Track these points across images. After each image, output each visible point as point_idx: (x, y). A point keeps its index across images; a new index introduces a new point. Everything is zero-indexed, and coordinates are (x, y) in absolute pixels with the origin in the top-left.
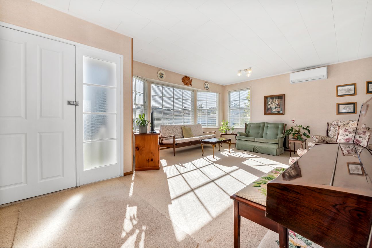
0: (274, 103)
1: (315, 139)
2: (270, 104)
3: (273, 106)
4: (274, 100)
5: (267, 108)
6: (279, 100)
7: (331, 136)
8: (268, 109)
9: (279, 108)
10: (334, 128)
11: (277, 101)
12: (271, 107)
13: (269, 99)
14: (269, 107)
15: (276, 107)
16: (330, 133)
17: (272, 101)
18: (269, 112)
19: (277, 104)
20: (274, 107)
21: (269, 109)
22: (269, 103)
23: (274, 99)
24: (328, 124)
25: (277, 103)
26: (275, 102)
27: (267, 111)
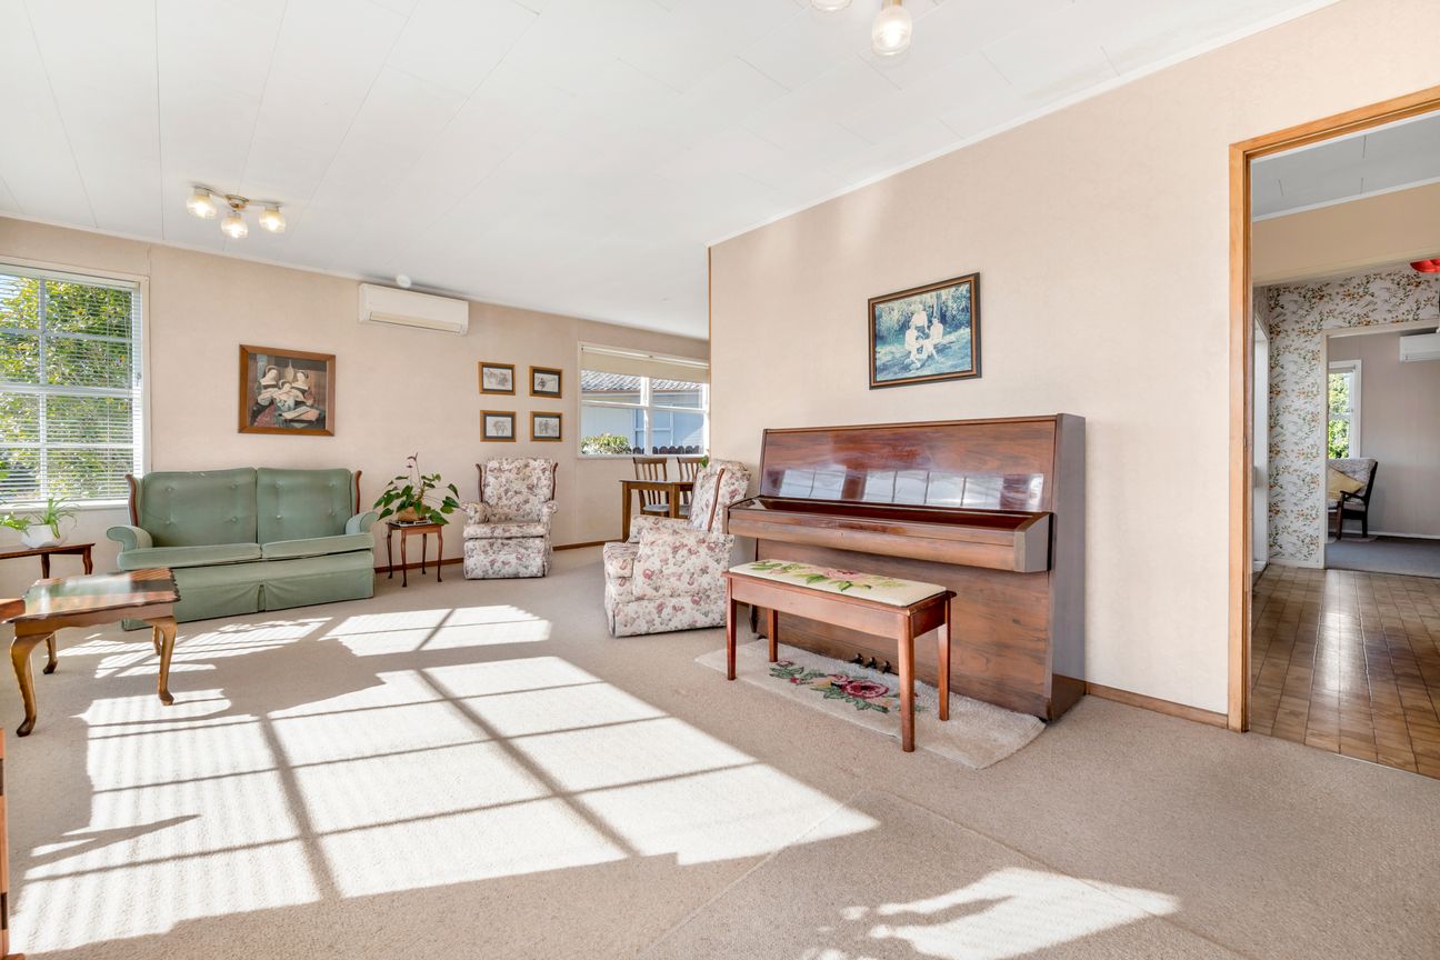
0: (287, 386)
1: (472, 514)
2: (266, 387)
3: (284, 397)
4: (290, 372)
5: (251, 404)
6: (312, 374)
7: (492, 502)
8: (261, 409)
9: (312, 406)
10: (496, 478)
11: (300, 376)
12: (272, 402)
13: (262, 362)
14: (264, 398)
15: (298, 404)
16: (488, 491)
17: (280, 376)
18: (263, 419)
19: (303, 392)
20: (291, 402)
21: (267, 407)
22: (264, 382)
23: (287, 366)
24: (479, 466)
25: (301, 382)
26: (295, 379)
27: (255, 416)
